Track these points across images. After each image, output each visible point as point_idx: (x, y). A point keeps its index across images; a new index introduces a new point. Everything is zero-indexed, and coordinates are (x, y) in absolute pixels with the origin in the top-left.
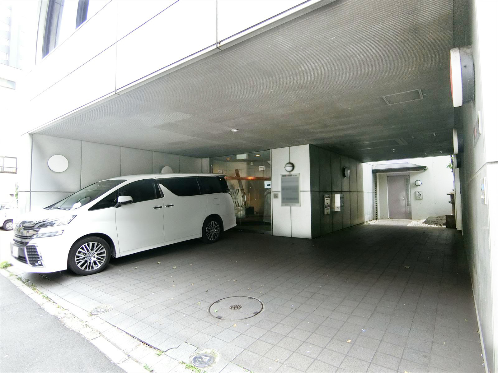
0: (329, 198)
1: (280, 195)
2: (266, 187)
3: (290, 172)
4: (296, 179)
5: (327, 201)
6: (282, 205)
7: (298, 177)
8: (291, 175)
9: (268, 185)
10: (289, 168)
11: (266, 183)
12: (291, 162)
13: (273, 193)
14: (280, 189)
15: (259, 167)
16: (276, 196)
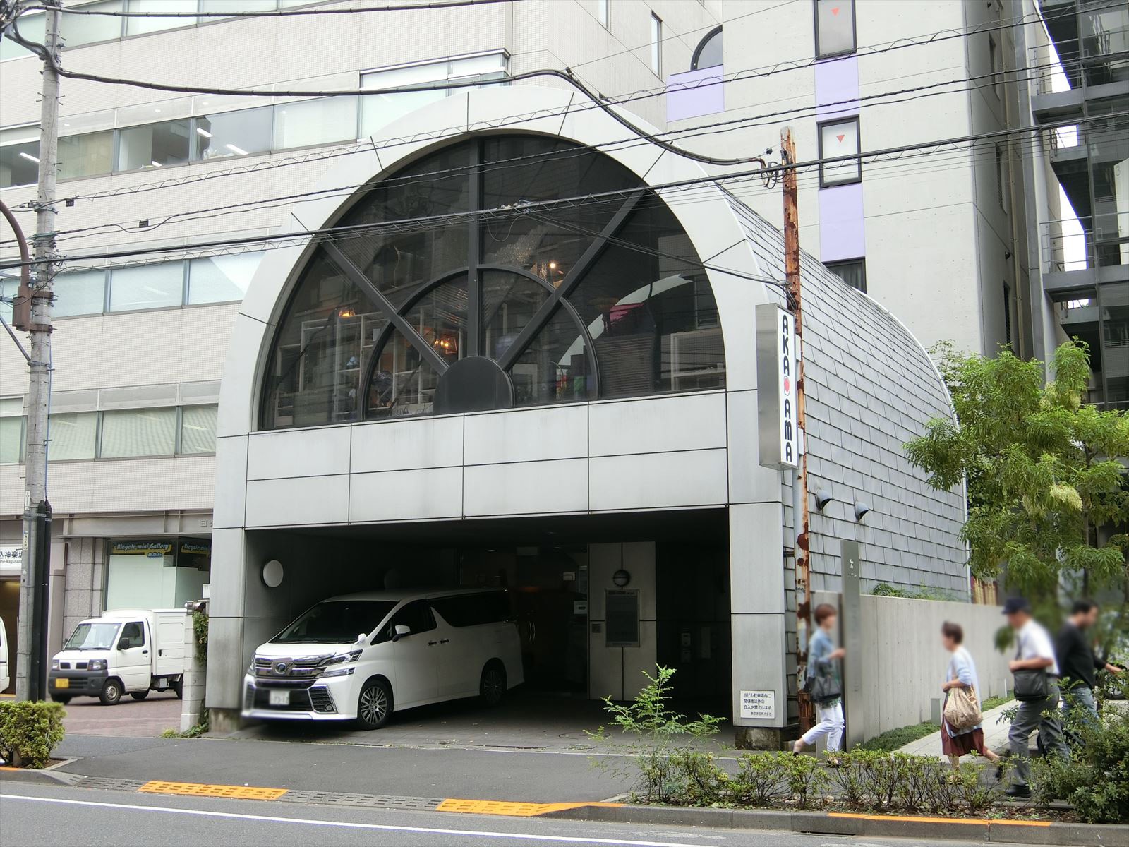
0: (689, 634)
1: (604, 626)
2: (577, 611)
3: (622, 586)
4: (633, 600)
5: (686, 639)
6: (607, 646)
7: (636, 597)
8: (624, 593)
9: (580, 608)
10: (620, 581)
11: (577, 605)
12: (624, 569)
13: (591, 623)
14: (603, 617)
15: (565, 573)
16: (597, 629)
